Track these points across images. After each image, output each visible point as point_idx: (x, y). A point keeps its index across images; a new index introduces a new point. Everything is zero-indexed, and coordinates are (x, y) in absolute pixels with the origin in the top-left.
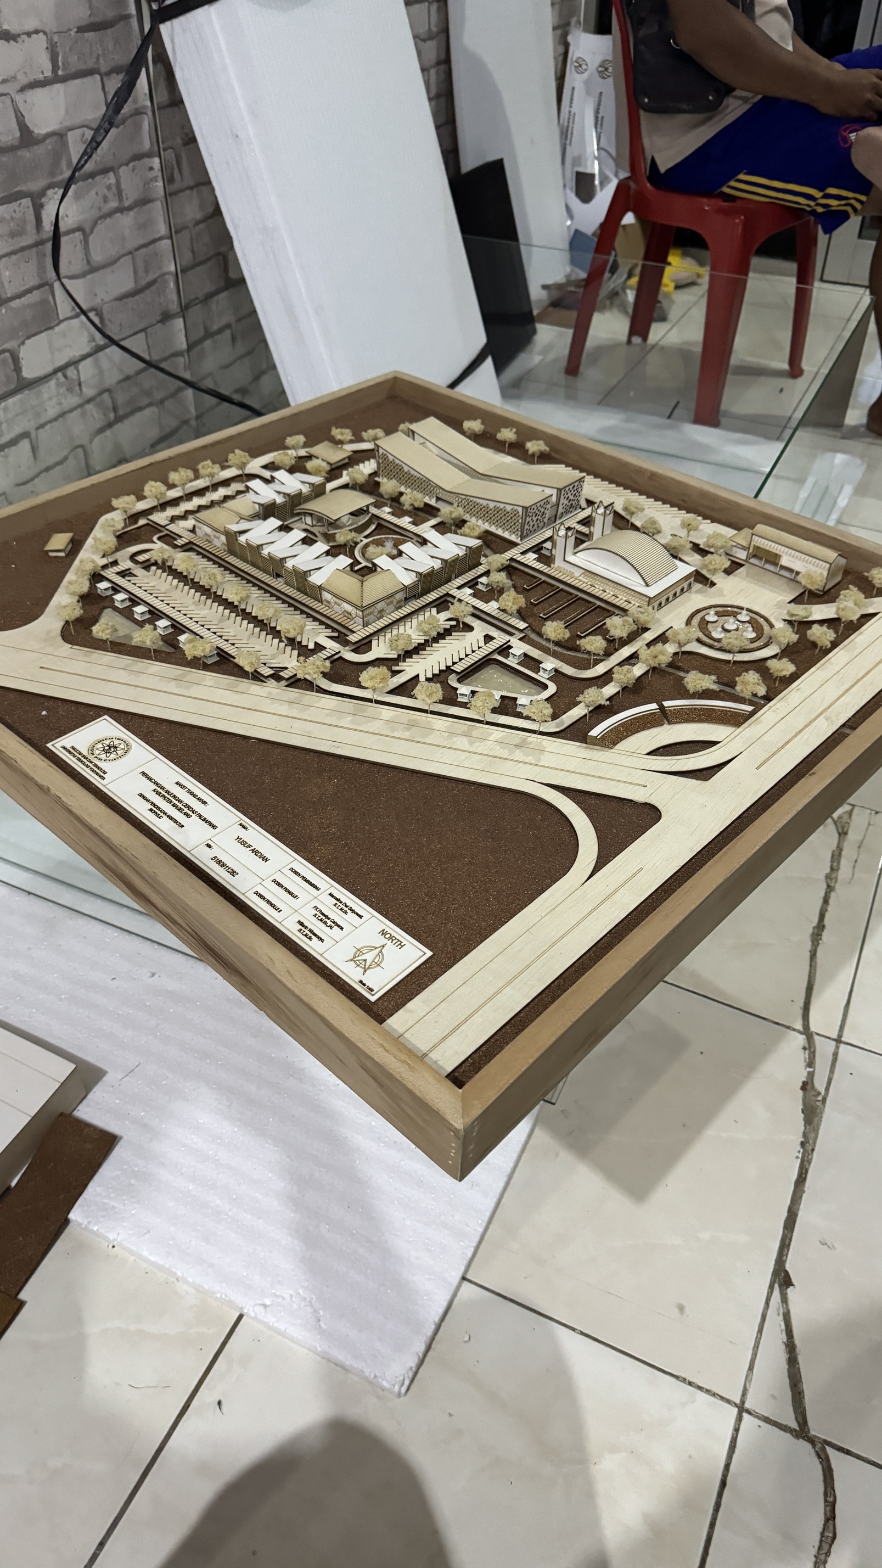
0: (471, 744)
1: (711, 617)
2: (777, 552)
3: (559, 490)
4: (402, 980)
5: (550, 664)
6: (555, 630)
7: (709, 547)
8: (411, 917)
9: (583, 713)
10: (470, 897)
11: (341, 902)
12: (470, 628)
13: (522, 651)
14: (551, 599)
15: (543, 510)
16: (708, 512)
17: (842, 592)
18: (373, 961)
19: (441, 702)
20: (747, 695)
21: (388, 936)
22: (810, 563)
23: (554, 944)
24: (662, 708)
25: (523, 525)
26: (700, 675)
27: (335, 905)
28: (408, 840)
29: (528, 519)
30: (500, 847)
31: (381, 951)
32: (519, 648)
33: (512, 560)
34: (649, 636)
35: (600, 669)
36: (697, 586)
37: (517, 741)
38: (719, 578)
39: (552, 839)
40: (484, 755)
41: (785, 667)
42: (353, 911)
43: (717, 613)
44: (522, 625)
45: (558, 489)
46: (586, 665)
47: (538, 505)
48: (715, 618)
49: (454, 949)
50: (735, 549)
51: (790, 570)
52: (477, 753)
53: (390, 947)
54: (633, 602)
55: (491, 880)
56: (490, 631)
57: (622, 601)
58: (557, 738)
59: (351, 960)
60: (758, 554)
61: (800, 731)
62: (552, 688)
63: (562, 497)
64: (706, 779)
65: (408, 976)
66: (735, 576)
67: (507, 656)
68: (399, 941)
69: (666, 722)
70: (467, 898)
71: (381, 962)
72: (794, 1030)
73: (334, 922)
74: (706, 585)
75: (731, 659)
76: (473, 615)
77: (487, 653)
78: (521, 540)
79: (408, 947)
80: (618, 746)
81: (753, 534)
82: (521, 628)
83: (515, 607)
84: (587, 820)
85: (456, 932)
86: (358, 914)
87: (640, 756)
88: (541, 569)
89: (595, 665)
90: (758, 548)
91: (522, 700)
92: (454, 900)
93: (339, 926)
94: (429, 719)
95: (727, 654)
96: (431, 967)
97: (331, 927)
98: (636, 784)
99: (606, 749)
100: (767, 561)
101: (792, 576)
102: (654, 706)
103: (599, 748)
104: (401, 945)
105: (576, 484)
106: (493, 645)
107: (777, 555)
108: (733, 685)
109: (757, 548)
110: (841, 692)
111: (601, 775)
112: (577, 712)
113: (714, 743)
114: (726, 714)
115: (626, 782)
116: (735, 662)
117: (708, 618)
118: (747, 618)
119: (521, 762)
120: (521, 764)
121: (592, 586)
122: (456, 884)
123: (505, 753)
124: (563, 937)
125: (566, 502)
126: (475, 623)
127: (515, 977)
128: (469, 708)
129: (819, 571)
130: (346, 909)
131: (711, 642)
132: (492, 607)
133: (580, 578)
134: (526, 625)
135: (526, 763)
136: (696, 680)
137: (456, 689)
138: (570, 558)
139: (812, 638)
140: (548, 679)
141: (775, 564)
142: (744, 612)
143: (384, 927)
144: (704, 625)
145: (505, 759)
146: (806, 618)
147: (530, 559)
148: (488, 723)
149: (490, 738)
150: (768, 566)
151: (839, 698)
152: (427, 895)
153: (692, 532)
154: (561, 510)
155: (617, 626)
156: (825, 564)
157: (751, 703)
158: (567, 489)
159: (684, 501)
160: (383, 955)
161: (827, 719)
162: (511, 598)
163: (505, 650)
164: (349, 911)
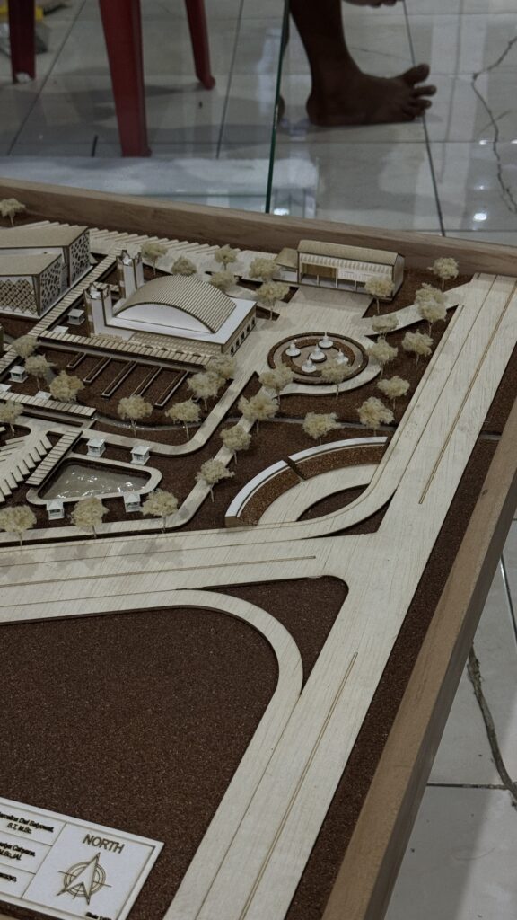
0: (92, 567)
1: (293, 351)
2: (332, 266)
3: (66, 248)
4: (141, 893)
5: (141, 448)
6: (132, 406)
7: (257, 276)
8: (115, 807)
9: (205, 494)
10: (175, 756)
11: (16, 820)
12: (27, 431)
13: (102, 441)
14: (105, 374)
15: (54, 274)
16: (234, 240)
17: (418, 292)
18: (93, 882)
19: (36, 527)
20: (375, 425)
21: (96, 842)
22: (370, 270)
23: (302, 778)
24: (290, 463)
25: (37, 296)
26: (317, 417)
27: (10, 826)
28: (66, 711)
29: (42, 288)
30: (182, 681)
31: (97, 865)
32: (97, 439)
33: (39, 338)
34: (236, 388)
35: (200, 438)
36: (261, 322)
37: (145, 548)
38: (278, 308)
39: (239, 651)
40: (113, 576)
41: (397, 385)
42: (37, 826)
43: (299, 346)
44: (89, 411)
45: (63, 247)
46: (181, 439)
47: (49, 269)
48: (297, 352)
49: (186, 828)
50: (282, 273)
51: (350, 283)
52: (103, 577)
53: (107, 857)
54: (202, 355)
55: (190, 727)
56: (50, 427)
57: (189, 357)
58: (187, 530)
59: (63, 891)
60: (310, 273)
61: (443, 450)
62: (156, 476)
63: (71, 256)
64: (374, 529)
65: (145, 885)
66: (295, 301)
67: (85, 452)
68: (113, 843)
69: (301, 479)
70: (172, 758)
71: (104, 878)
72: (495, 787)
73: (19, 849)
74: (268, 318)
75: (335, 391)
76: (25, 414)
77: (62, 453)
78: (39, 314)
79: (128, 847)
80: (263, 520)
81: (299, 253)
82: (89, 414)
83: (73, 392)
84: (270, 617)
85: (180, 806)
86: (45, 828)
87: (291, 524)
88: (80, 342)
89: (192, 435)
90: (308, 265)
91: (131, 498)
92: (157, 766)
93: (27, 852)
94: (25, 553)
95: (328, 387)
96: (168, 862)
97: (17, 857)
98: (303, 558)
99: (250, 528)
100: (322, 279)
101: (356, 289)
102: (281, 464)
103: (242, 528)
104: (119, 848)
105: (82, 238)
106: (64, 445)
107: (331, 269)
108: (355, 419)
109: (307, 267)
110: (462, 397)
111: (260, 559)
112: (198, 494)
113: (362, 488)
114: (361, 453)
115: (290, 559)
116: (341, 393)
117: (289, 353)
118: (331, 344)
119: (160, 571)
120: (162, 574)
121: (148, 347)
122: (150, 745)
123: (137, 567)
124: (308, 766)
125: (76, 260)
126: (29, 423)
127: (277, 837)
128: (73, 525)
129: (384, 276)
130: (26, 826)
131: (305, 378)
132: (41, 398)
133: (131, 341)
134: (93, 410)
135: (168, 571)
136: (318, 423)
137: (44, 506)
138: (111, 321)
139: (410, 348)
140: (145, 465)
141: (332, 280)
142: (326, 337)
143: (87, 832)
144: (288, 360)
145: (140, 573)
146: (394, 327)
147: (60, 332)
148: (100, 536)
149: (112, 554)
150: (323, 284)
151: (463, 405)
152: (121, 772)
153: (229, 265)
154: (72, 271)
155: (202, 384)
156: (386, 267)
157: (380, 434)
158: (74, 245)
159: (201, 234)
160: (101, 869)
161: (462, 429)
162: (65, 382)
163: (80, 444)
164: (31, 828)
